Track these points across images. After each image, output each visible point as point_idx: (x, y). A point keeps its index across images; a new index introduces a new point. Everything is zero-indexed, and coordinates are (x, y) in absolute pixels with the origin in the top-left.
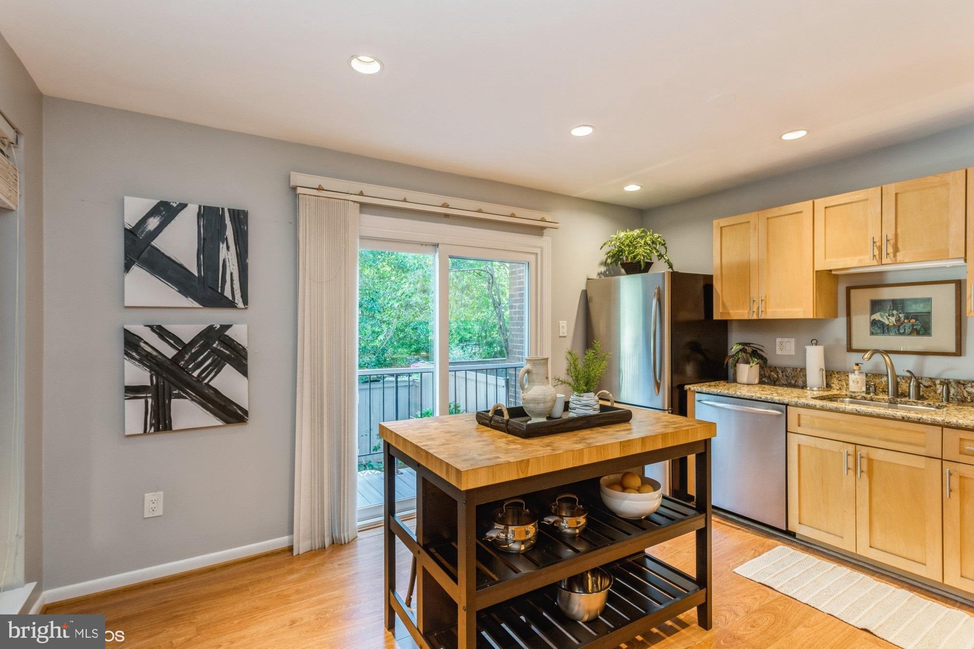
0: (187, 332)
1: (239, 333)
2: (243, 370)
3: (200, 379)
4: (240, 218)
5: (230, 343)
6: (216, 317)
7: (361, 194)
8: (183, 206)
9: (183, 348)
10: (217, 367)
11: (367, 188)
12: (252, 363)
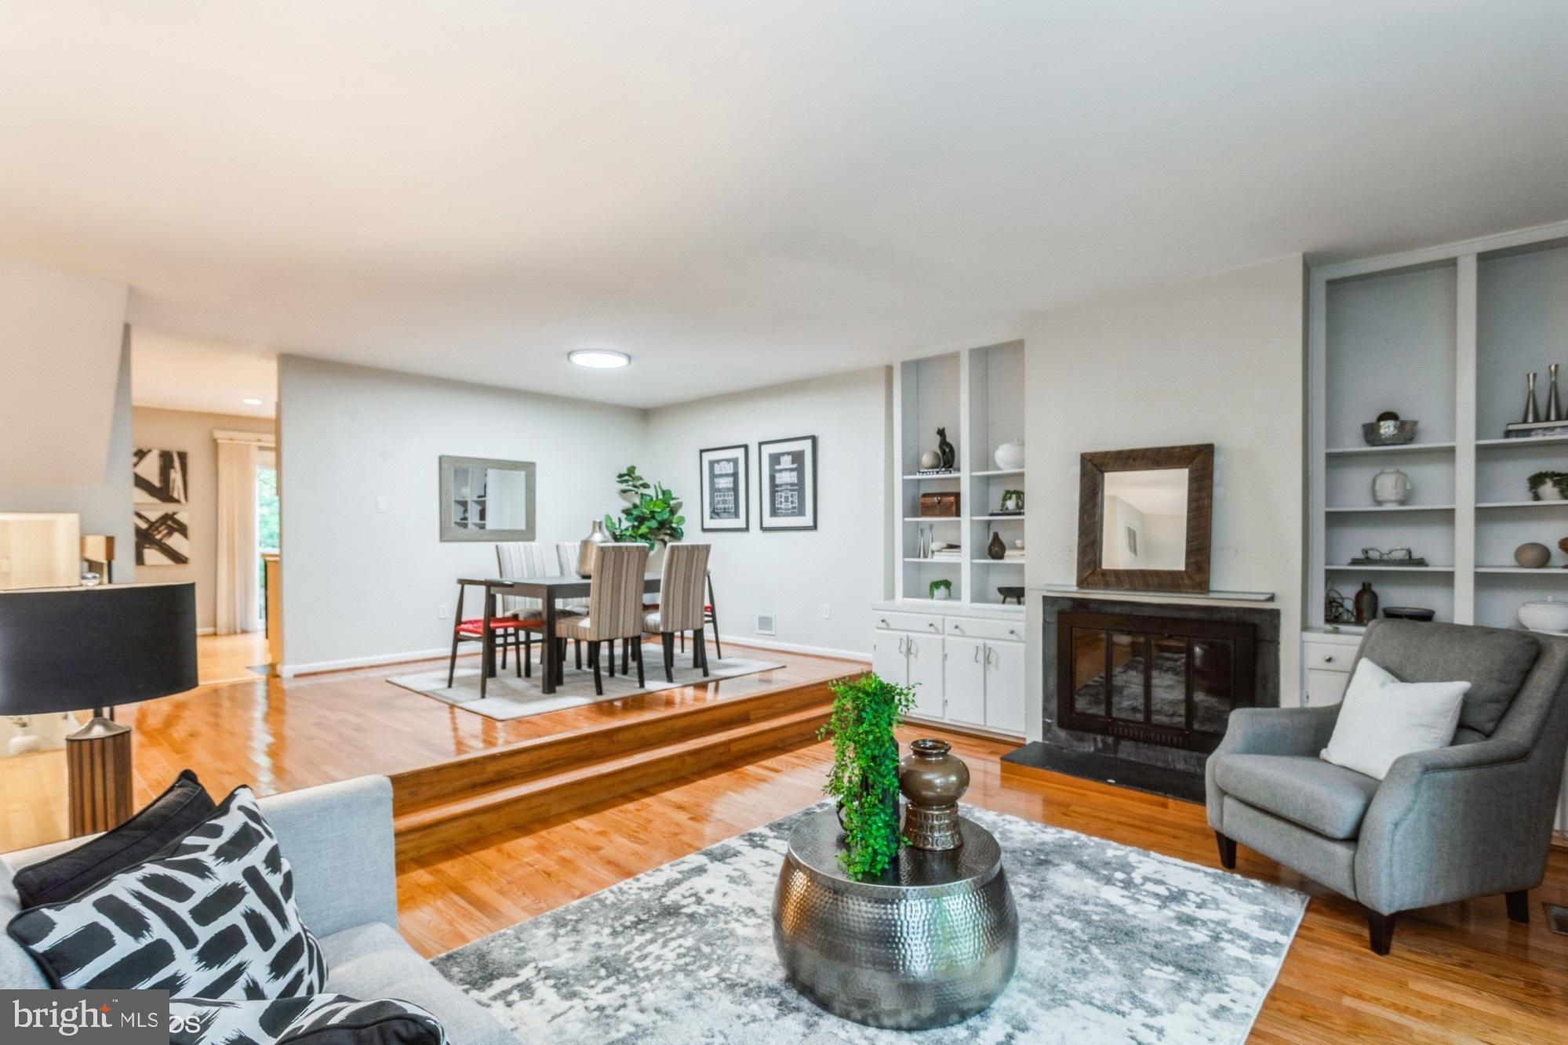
0: (154, 516)
1: (182, 517)
2: (185, 535)
3: (161, 539)
4: (183, 456)
5: (177, 522)
6: (169, 508)
7: (259, 440)
8: (149, 451)
9: (152, 524)
10: (170, 534)
11: (261, 436)
12: (190, 532)
